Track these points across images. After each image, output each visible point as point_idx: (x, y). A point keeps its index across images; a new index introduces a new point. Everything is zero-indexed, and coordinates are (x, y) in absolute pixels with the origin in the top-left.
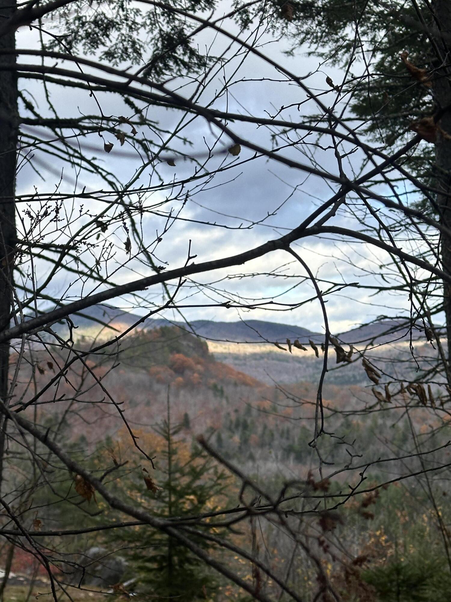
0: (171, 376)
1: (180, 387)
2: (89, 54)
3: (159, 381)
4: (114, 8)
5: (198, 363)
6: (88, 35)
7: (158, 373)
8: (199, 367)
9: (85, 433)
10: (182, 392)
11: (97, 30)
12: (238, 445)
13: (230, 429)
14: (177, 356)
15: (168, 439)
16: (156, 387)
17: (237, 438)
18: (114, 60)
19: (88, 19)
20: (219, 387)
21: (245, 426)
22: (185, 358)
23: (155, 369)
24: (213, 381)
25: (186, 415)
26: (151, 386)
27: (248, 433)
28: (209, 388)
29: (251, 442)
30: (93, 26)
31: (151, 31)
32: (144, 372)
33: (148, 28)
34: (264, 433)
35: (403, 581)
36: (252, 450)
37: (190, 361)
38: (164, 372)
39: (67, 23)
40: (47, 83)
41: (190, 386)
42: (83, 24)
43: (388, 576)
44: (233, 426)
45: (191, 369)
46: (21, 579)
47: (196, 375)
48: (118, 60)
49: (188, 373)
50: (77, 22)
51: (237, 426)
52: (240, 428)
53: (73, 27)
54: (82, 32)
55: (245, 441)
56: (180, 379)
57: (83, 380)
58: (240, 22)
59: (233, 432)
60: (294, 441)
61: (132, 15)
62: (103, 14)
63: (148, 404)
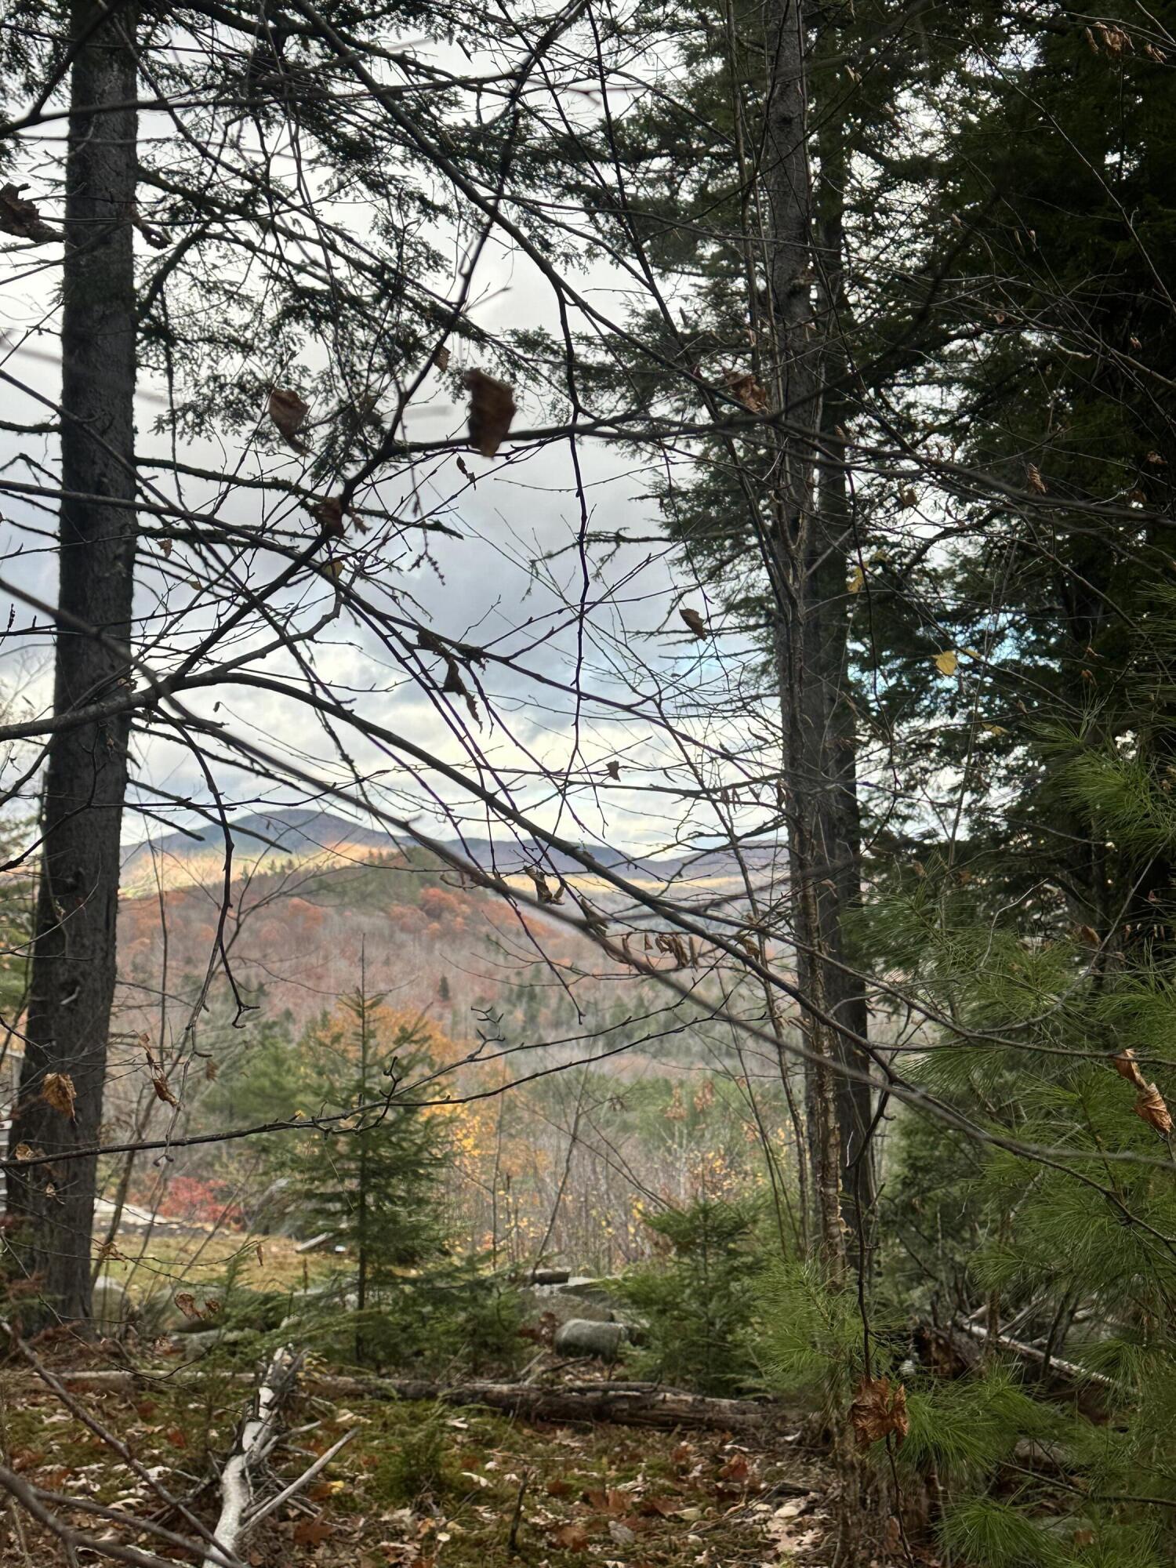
0: (422, 919)
1: (435, 937)
2: (230, 433)
3: (404, 929)
4: (268, 364)
5: (464, 902)
6: (229, 404)
7: (402, 916)
8: (464, 907)
9: (291, 1006)
10: (438, 946)
11: (243, 397)
12: (521, 1024)
13: (509, 1001)
14: (432, 891)
15: (361, 1015)
16: (401, 937)
17: (519, 1015)
18: (269, 445)
19: (229, 380)
20: (493, 938)
21: (532, 997)
22: (443, 895)
23: (397, 909)
24: (484, 929)
25: (444, 980)
26: (391, 936)
27: (534, 1005)
28: (478, 939)
29: (541, 1019)
30: (236, 391)
31: (326, 401)
32: (382, 914)
33: (321, 398)
34: (559, 1007)
35: (714, 1229)
36: (542, 1032)
37: (451, 898)
38: (411, 914)
39: (196, 385)
40: (179, 474)
41: (449, 935)
42: (222, 387)
43: (691, 1221)
44: (514, 997)
45: (452, 910)
46: (175, 1226)
47: (459, 919)
48: (275, 444)
49: (447, 916)
50: (212, 384)
51: (520, 996)
52: (525, 1000)
53: (205, 390)
54: (218, 400)
55: (531, 1019)
56: (436, 925)
57: (239, 926)
58: (451, 388)
59: (514, 1006)
60: (603, 1018)
61: (296, 376)
62: (252, 373)
63: (387, 962)
